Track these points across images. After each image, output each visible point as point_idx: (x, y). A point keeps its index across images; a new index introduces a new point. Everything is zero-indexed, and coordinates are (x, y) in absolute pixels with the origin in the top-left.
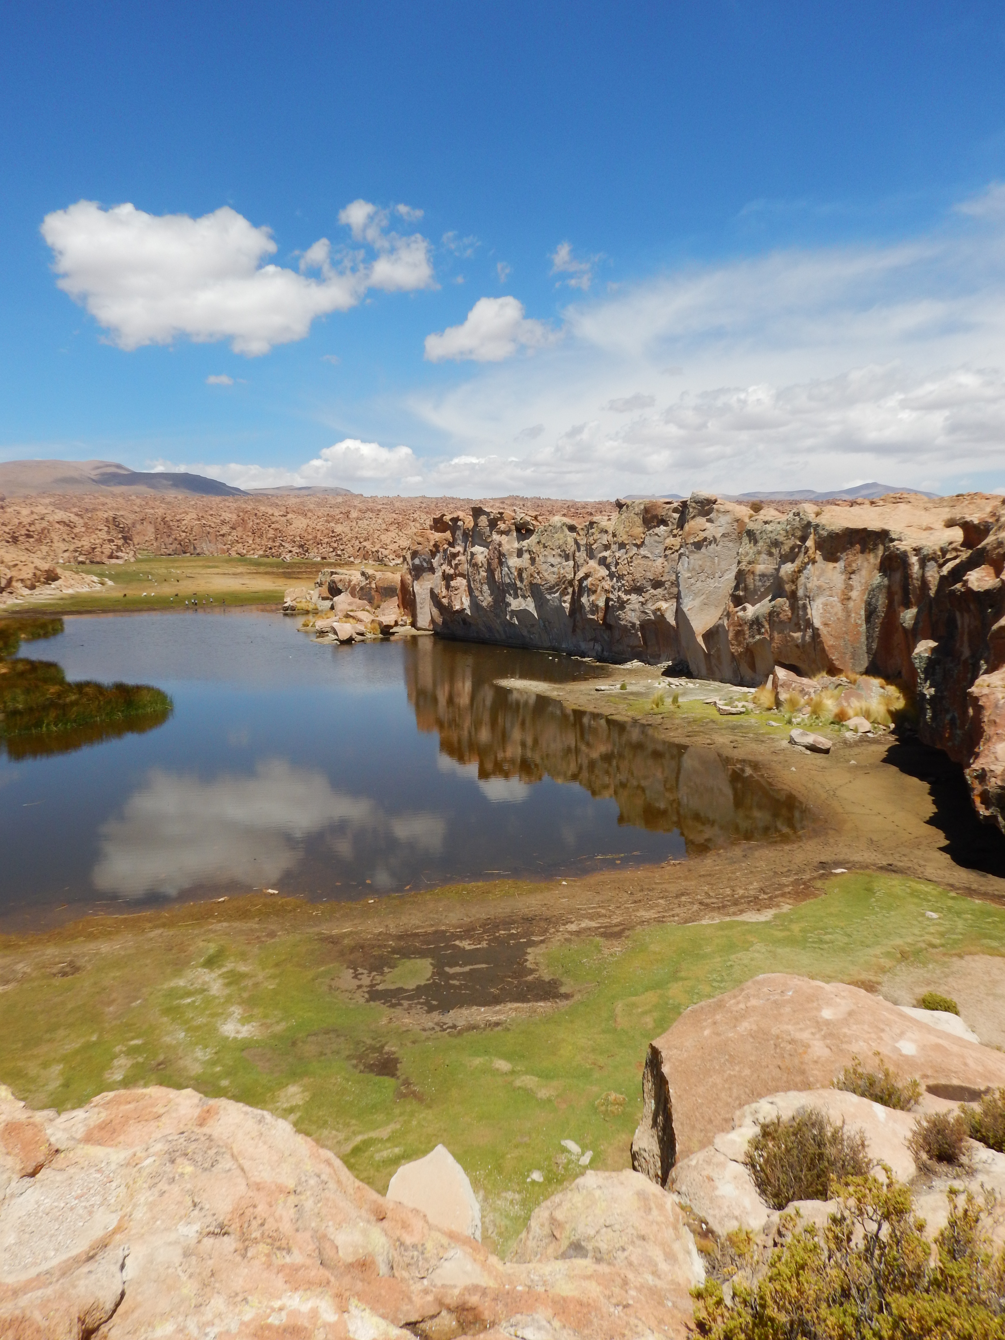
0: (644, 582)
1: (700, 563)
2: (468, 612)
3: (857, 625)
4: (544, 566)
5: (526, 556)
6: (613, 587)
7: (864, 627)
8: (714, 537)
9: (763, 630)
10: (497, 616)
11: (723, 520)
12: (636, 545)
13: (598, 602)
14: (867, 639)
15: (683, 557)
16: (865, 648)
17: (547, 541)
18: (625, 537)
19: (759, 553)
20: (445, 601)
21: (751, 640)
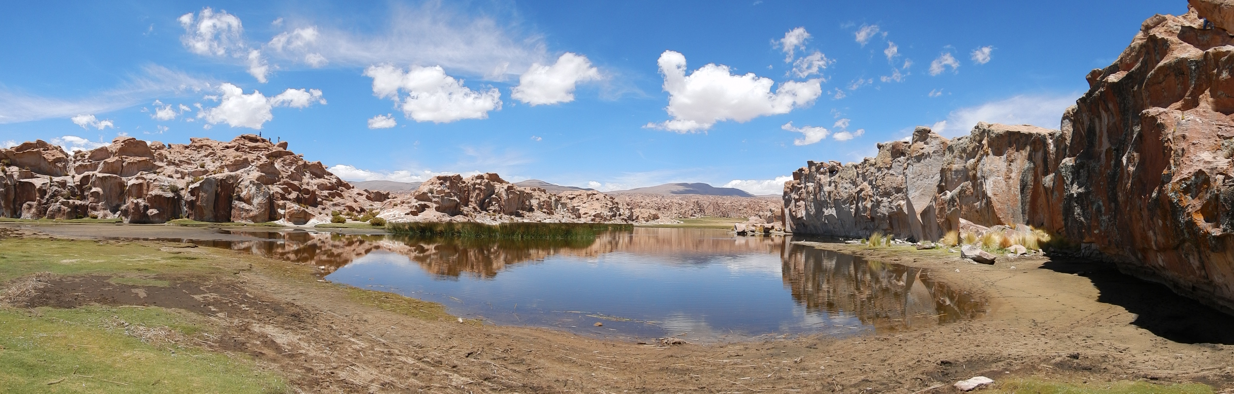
0: (891, 189)
1: (920, 169)
2: (805, 218)
3: (1015, 195)
4: (842, 189)
5: (833, 185)
6: (873, 194)
7: (1020, 196)
8: (928, 153)
9: (956, 204)
10: (819, 220)
11: (934, 143)
12: (887, 168)
13: (867, 205)
14: (1022, 204)
15: (909, 166)
16: (1021, 210)
17: (844, 175)
18: (881, 164)
19: (955, 157)
20: (794, 213)
21: (949, 212)
